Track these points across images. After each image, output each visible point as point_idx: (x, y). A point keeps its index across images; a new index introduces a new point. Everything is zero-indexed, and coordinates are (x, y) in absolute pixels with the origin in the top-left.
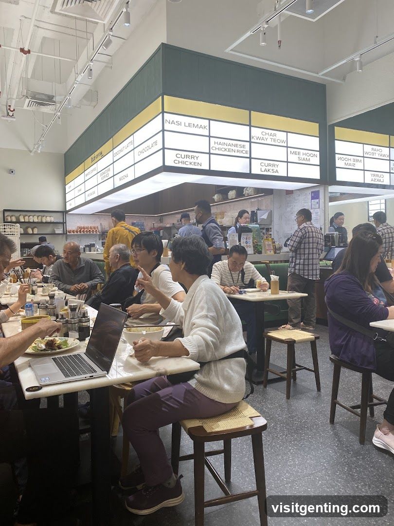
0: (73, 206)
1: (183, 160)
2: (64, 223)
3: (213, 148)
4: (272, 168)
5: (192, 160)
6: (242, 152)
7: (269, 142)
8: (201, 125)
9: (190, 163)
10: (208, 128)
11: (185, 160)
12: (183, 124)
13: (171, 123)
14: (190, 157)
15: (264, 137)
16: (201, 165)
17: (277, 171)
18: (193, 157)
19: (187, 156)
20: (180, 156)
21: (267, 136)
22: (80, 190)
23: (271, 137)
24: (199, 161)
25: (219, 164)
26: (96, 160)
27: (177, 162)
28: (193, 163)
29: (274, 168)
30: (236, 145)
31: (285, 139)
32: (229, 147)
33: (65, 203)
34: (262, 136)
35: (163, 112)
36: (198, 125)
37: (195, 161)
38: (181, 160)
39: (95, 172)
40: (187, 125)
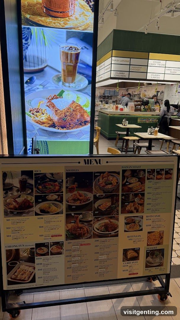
1: (118, 75)
3: (131, 69)
4: (157, 77)
7: (157, 65)
8: (127, 61)
9: (121, 76)
10: (129, 61)
11: (119, 75)
13: (115, 60)
14: (121, 73)
15: (154, 63)
17: (159, 78)
20: (117, 73)
21: (156, 63)
23: (158, 63)
24: (125, 75)
25: (132, 75)
27: (116, 75)
31: (165, 64)
32: (138, 69)
35: (112, 57)
36: (125, 60)
37: (123, 75)
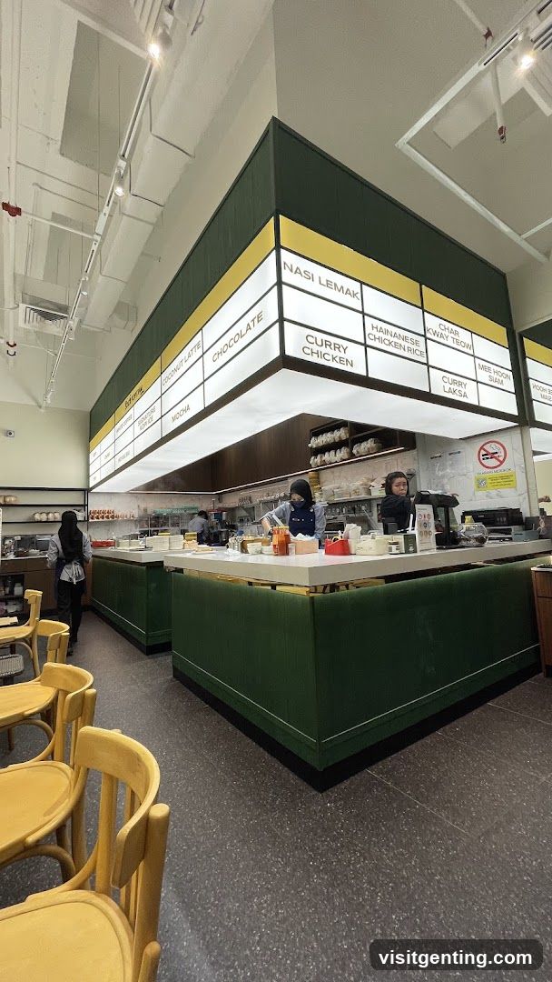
0: (98, 480)
1: (320, 349)
2: (85, 506)
3: (372, 337)
4: (458, 388)
5: (336, 353)
6: (415, 351)
7: (450, 342)
8: (348, 290)
9: (334, 359)
10: (359, 296)
12: (316, 279)
13: (294, 271)
14: (332, 346)
15: (443, 332)
16: (352, 365)
17: (465, 395)
18: (337, 347)
19: (327, 344)
20: (313, 340)
21: (447, 333)
22: (108, 455)
23: (452, 335)
24: (348, 356)
26: (133, 402)
27: (309, 352)
28: (337, 359)
29: (460, 388)
30: (405, 339)
31: (470, 344)
32: (395, 340)
33: (88, 477)
34: (441, 331)
35: (278, 247)
36: (342, 287)
37: (342, 355)
38: (315, 348)
39: (132, 421)
40: (324, 282)
